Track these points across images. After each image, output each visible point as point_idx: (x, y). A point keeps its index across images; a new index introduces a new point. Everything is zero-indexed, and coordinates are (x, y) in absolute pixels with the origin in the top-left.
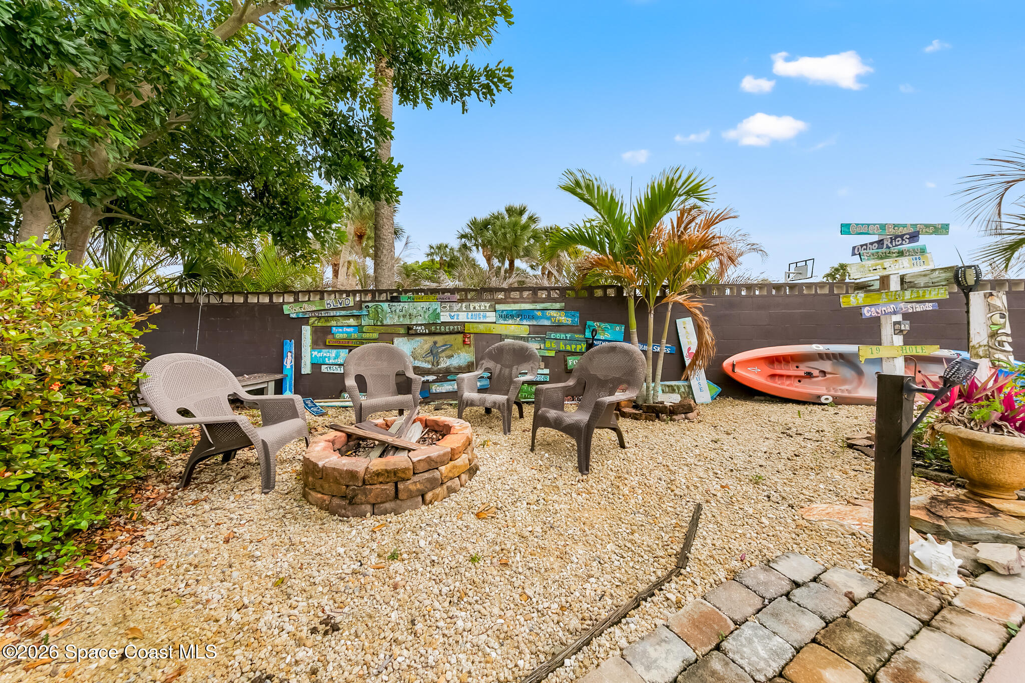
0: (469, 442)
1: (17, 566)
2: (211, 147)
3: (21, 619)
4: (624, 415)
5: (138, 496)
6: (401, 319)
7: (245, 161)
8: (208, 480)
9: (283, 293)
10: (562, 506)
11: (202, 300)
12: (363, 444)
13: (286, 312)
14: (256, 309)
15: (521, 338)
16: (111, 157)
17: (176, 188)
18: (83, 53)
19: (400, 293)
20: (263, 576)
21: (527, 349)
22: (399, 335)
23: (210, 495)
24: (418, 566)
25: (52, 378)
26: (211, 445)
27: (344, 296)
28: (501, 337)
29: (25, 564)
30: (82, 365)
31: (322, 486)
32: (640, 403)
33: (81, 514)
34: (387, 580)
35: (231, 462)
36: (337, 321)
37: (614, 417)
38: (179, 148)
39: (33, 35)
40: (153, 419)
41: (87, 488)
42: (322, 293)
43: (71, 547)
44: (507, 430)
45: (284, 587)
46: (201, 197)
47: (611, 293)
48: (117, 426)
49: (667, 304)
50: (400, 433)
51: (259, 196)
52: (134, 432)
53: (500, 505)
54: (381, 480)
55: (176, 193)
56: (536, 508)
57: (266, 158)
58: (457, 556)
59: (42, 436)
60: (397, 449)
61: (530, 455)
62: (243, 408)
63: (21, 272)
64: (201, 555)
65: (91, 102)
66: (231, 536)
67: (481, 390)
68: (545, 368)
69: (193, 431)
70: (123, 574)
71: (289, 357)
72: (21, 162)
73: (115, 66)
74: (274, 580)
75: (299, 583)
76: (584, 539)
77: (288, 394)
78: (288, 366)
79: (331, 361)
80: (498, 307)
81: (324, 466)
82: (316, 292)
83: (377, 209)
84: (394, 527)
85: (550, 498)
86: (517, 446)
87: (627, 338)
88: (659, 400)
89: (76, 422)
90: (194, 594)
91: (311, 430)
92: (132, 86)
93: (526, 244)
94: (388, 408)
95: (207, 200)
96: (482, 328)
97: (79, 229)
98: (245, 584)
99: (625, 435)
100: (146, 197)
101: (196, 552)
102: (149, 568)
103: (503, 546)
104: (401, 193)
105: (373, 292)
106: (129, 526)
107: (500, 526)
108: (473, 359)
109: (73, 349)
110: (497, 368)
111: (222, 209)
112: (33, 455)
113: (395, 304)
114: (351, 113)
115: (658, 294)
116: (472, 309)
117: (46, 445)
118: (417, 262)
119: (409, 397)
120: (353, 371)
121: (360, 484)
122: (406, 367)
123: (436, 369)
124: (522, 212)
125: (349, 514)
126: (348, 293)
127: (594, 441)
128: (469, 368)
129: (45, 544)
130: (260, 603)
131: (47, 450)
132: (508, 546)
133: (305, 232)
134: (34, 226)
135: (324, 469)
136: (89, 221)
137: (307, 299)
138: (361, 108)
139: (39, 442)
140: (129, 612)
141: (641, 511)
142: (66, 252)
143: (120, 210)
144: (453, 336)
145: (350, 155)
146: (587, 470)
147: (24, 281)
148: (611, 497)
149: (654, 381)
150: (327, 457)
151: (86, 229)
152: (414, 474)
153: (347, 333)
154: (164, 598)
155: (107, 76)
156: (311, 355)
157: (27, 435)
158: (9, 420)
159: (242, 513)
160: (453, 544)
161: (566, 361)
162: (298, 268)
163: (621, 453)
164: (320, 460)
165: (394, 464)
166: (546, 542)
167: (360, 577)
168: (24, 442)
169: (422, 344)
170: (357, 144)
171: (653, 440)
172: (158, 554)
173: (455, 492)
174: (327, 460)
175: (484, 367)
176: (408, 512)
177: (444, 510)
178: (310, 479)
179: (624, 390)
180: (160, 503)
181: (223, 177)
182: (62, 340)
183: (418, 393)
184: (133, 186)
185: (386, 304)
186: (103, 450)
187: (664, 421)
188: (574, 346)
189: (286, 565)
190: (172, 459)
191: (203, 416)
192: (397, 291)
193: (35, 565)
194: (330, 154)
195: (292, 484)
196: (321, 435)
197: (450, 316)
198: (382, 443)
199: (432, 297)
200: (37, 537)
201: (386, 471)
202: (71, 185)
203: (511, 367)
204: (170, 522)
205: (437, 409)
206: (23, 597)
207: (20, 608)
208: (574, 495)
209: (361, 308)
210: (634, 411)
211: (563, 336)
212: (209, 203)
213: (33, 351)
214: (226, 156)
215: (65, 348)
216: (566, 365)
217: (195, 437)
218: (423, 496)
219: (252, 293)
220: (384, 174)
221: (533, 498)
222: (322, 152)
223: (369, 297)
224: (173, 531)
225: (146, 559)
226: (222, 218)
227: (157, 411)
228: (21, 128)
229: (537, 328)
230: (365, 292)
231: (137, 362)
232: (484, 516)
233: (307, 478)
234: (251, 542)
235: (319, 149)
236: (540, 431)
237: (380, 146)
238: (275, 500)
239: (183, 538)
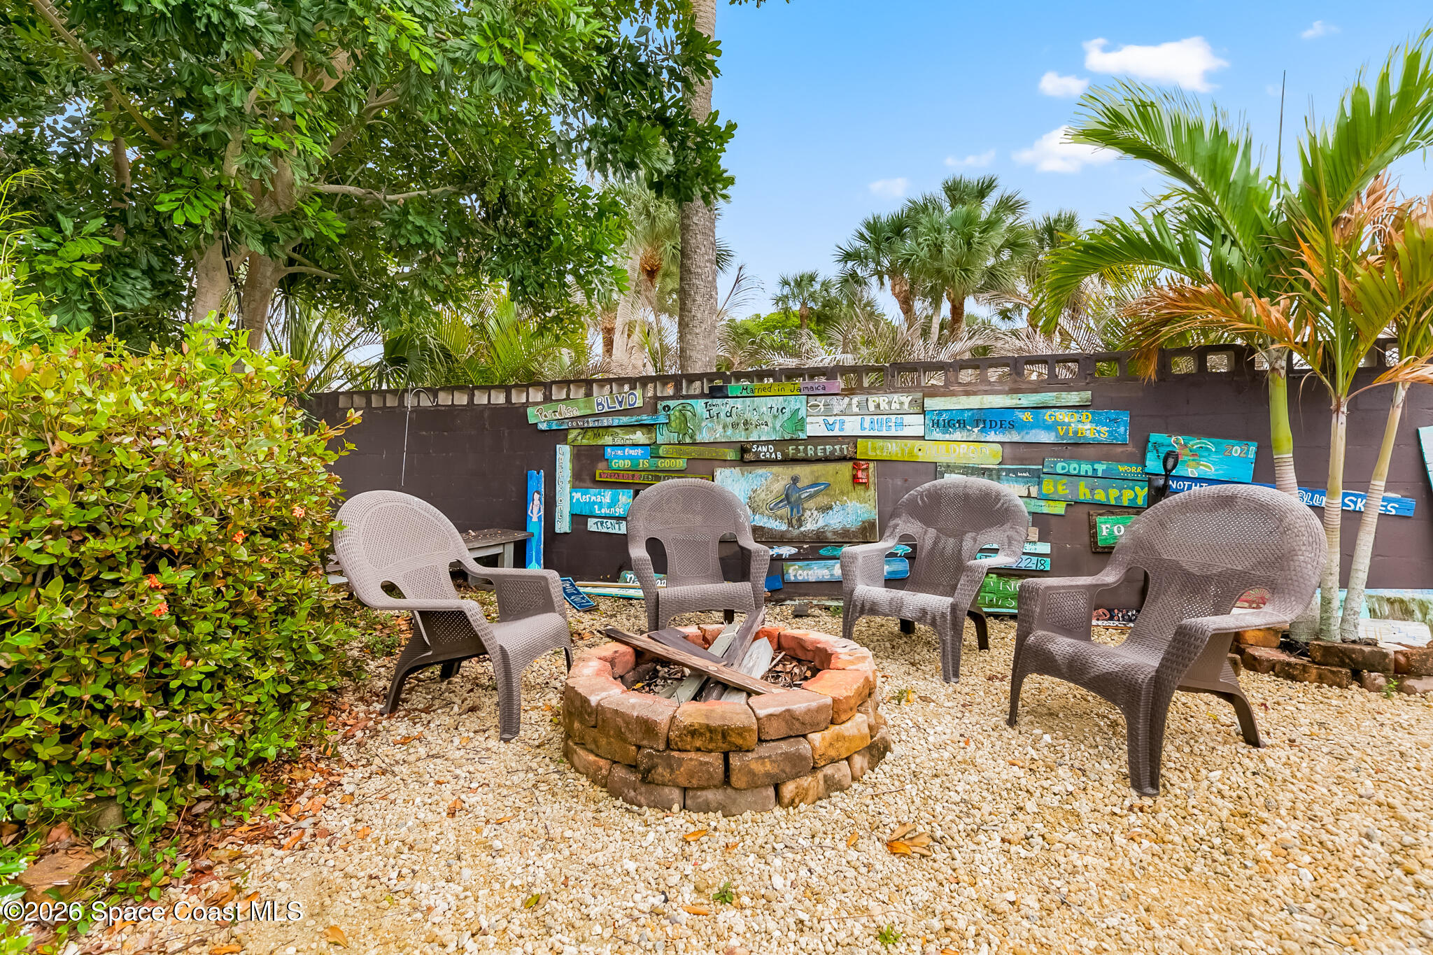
0: (868, 691)
1: (199, 800)
2: (422, 140)
3: (205, 879)
4: (1254, 664)
5: (332, 718)
6: (729, 432)
7: (473, 156)
8: (421, 706)
9: (527, 386)
10: (1089, 860)
11: (410, 401)
12: (663, 671)
13: (531, 421)
14: (486, 415)
15: (983, 472)
16: (297, 177)
17: (376, 217)
18: (266, 23)
19: (727, 380)
20: (507, 885)
21: (998, 497)
22: (725, 463)
23: (426, 732)
24: (772, 925)
25: (235, 525)
26: (426, 648)
27: (626, 387)
28: (935, 470)
29: (207, 798)
30: (268, 505)
31: (595, 741)
32: (1303, 638)
33: (267, 733)
34: (714, 939)
35: (454, 680)
36: (614, 435)
37: (1227, 666)
38: (379, 149)
39: (209, 10)
40: (351, 596)
41: (273, 696)
42: (588, 383)
43: (256, 784)
44: (951, 671)
45: (540, 912)
46: (409, 227)
47: (1219, 363)
48: (307, 603)
49: (1393, 386)
50: (730, 656)
51: (492, 216)
52: (327, 616)
53: (939, 834)
54: (698, 743)
55: (378, 223)
56: (1023, 853)
57: (503, 147)
58: (850, 922)
59: (224, 611)
60: (727, 687)
61: (1007, 734)
62: (467, 588)
63: (201, 366)
64: (417, 830)
65: (274, 95)
66: (458, 807)
67: (891, 582)
68: (1042, 539)
69: (400, 621)
70: (318, 839)
71: (536, 502)
72: (195, 202)
73: (304, 32)
74: (524, 895)
75: (561, 909)
76: (1148, 944)
77: (535, 569)
78: (535, 519)
79: (604, 511)
80: (930, 403)
81: (599, 705)
82: (578, 382)
83: (684, 217)
84: (721, 839)
85: (1058, 836)
86: (976, 709)
87: (1265, 472)
88: (1362, 634)
89: (261, 593)
90: (409, 893)
91: (576, 635)
92: (324, 59)
93: (991, 262)
94: (704, 606)
95: (420, 230)
96: (892, 450)
97: (258, 295)
98: (481, 893)
99: (1259, 715)
100: (339, 236)
101: (410, 824)
102: (351, 837)
103: (949, 922)
104: (731, 181)
105: (677, 380)
106: (322, 765)
107: (940, 877)
108: (874, 515)
109: (258, 480)
110: (927, 537)
111: (440, 244)
112: (215, 638)
113: (719, 401)
114: (643, 39)
115: (1362, 363)
116: (872, 408)
117: (229, 626)
118: (758, 316)
119: (744, 587)
120: (643, 529)
121: (662, 747)
122: (739, 527)
123: (796, 532)
124: (983, 191)
125: (643, 800)
126: (633, 382)
127: (1173, 719)
128: (866, 533)
129: (229, 774)
130: (504, 931)
131: (229, 633)
132: (962, 924)
133: (561, 274)
134: (210, 295)
135: (599, 711)
136: (269, 281)
137: (564, 396)
138: (659, 26)
139: (221, 619)
140: (328, 901)
141: (1310, 907)
142: (247, 333)
143: (307, 261)
144: (831, 467)
145: (641, 119)
146: (1154, 785)
147: (203, 379)
148: (1223, 858)
149: (1345, 582)
150: (603, 689)
151: (267, 293)
152: (760, 741)
153: (630, 457)
154: (370, 889)
155: (295, 49)
156: (572, 498)
157: (209, 609)
158: (189, 583)
159: (472, 769)
160: (840, 896)
161: (1093, 527)
162: (549, 338)
163: (1249, 758)
164: (592, 692)
165: (723, 718)
166: (1051, 933)
167: (666, 922)
168: (205, 618)
169: (772, 481)
170: (652, 95)
171: (1342, 733)
172: (359, 817)
173: (842, 789)
174: (604, 694)
175: (899, 531)
176: (748, 815)
177: (818, 824)
178: (576, 725)
179: (1258, 604)
180: (359, 734)
181: (440, 189)
182: (246, 467)
183: (762, 581)
184: (323, 220)
185: (702, 402)
186: (291, 639)
187: (1379, 689)
188: (1114, 493)
189: (541, 874)
190: (372, 665)
191: (417, 599)
192: (719, 375)
193: (217, 803)
194: (605, 122)
195: (546, 730)
196: (590, 646)
197: (826, 424)
198: (698, 673)
199: (788, 387)
200: (219, 762)
201: (710, 729)
202: (249, 228)
203: (960, 536)
204: (374, 768)
205: (798, 615)
206: (206, 846)
207: (203, 862)
208: (1120, 839)
209: (655, 411)
210: (1283, 657)
211: (1086, 468)
212: (421, 236)
213: (215, 481)
214: (444, 153)
215: (249, 478)
216: (1094, 536)
217: (401, 631)
218: (777, 788)
219: (480, 388)
220: (699, 148)
221: (1016, 829)
222: (591, 122)
223: (670, 391)
224: (378, 782)
225: (345, 821)
226: (439, 259)
227: (356, 584)
228: (196, 150)
229: (1022, 449)
230: (663, 379)
231: (330, 504)
232: (903, 850)
233: (571, 723)
234: (487, 822)
235: (587, 116)
236: (1032, 682)
237: (694, 93)
238: (520, 755)
239: (392, 796)
